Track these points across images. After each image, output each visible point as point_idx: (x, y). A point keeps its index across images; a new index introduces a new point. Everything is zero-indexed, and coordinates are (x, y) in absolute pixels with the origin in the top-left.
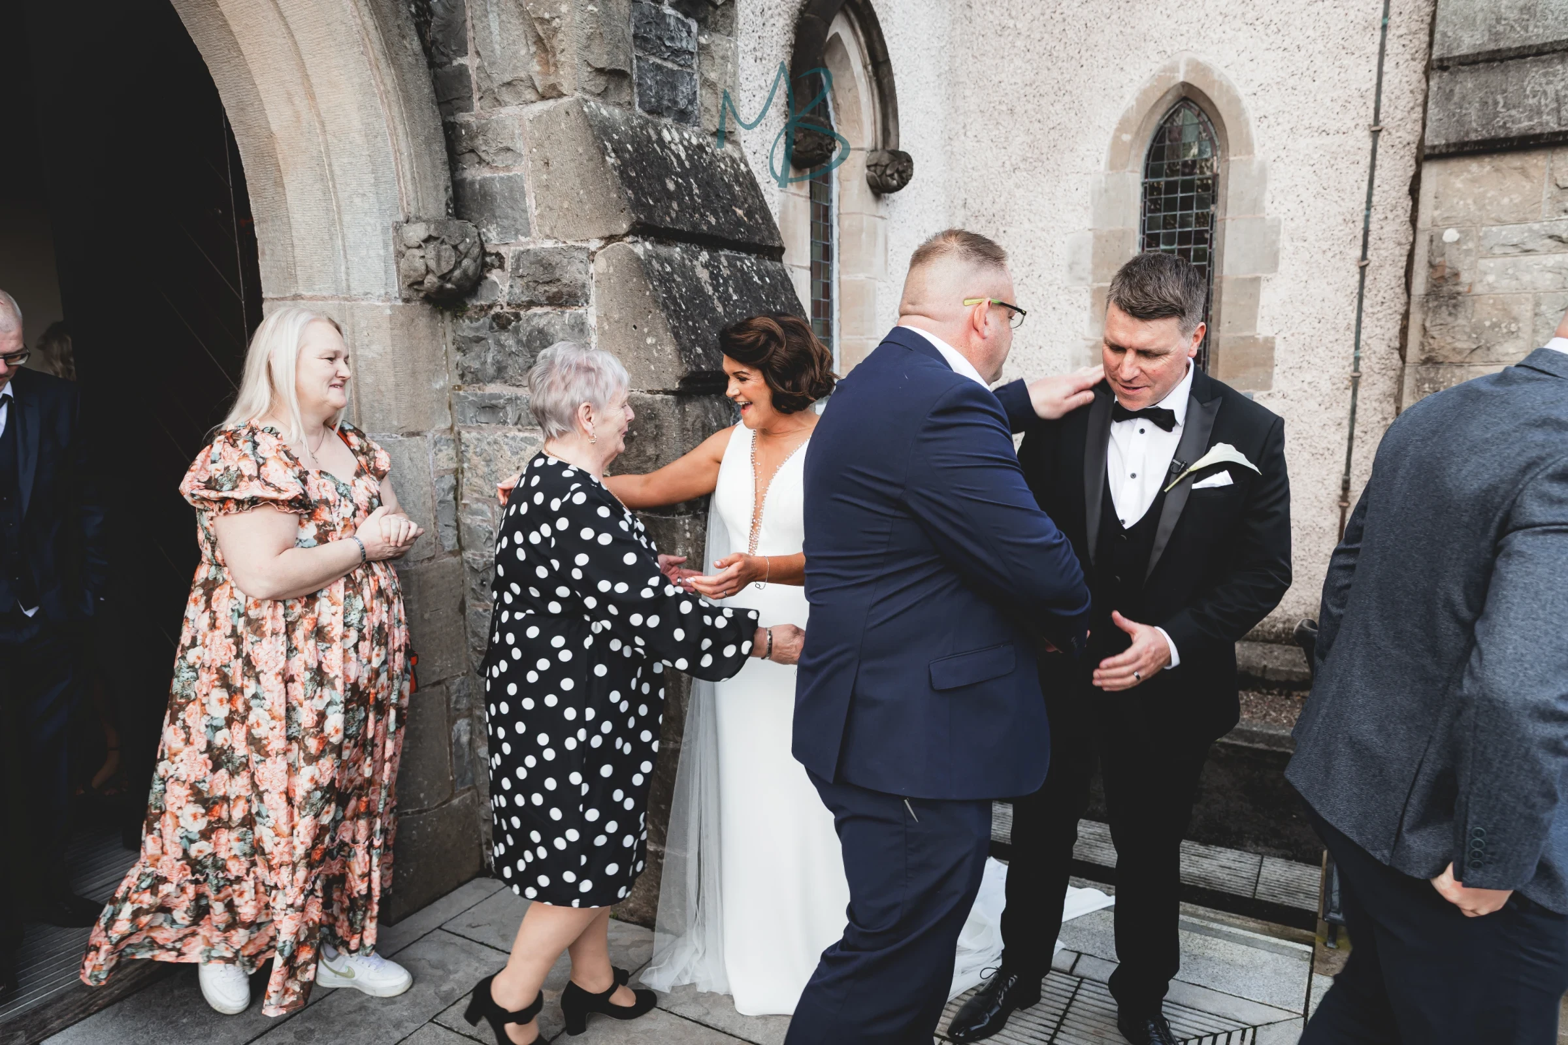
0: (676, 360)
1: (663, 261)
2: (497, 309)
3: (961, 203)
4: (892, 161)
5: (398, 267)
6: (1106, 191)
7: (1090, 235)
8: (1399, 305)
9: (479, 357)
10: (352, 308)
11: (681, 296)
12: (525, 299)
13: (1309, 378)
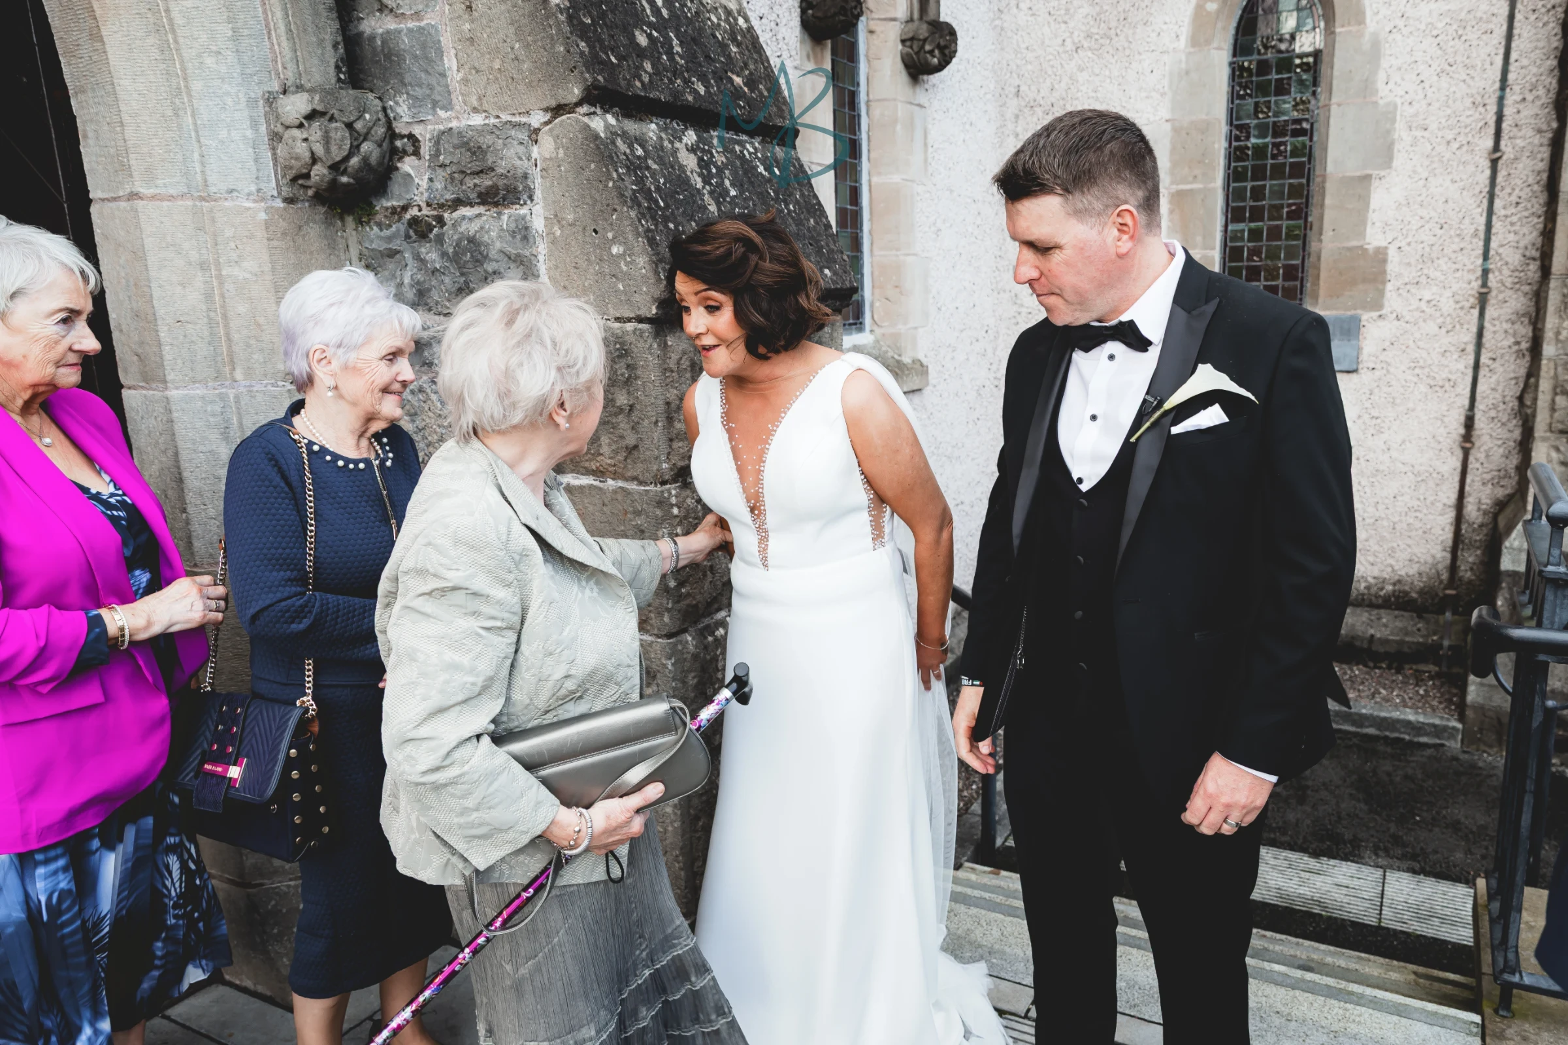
0: (651, 275)
1: (632, 140)
2: (414, 212)
3: (1014, 90)
4: (933, 33)
5: (274, 154)
6: (1187, 73)
7: (1168, 126)
8: (1537, 206)
9: (394, 276)
10: (211, 211)
11: (658, 189)
12: (449, 196)
13: (1427, 295)
